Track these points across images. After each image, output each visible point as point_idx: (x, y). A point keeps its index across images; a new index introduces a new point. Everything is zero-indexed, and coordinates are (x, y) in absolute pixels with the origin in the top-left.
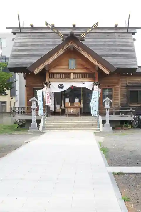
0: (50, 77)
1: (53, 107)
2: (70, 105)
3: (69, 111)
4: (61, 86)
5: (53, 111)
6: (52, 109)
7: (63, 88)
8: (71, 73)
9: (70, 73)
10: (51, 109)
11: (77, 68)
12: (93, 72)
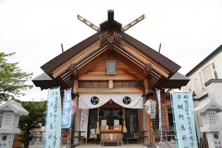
0: (79, 87)
1: (85, 132)
2: (107, 129)
3: (107, 138)
4: (95, 100)
5: (86, 137)
6: (85, 135)
7: (97, 102)
8: (109, 80)
9: (107, 81)
10: (82, 134)
11: (117, 74)
12: (141, 79)
